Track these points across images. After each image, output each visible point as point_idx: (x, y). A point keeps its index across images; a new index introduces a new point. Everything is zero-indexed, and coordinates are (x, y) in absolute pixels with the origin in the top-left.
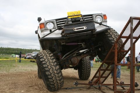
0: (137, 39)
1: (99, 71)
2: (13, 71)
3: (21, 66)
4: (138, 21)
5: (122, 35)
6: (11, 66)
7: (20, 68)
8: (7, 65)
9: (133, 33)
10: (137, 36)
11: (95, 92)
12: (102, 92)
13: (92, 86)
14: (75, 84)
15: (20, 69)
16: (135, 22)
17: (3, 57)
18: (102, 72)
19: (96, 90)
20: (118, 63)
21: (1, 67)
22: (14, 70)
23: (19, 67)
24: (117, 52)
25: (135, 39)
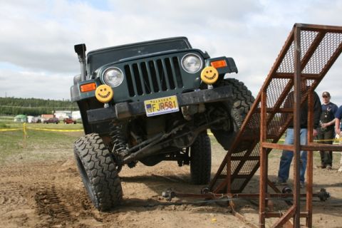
0: (318, 78)
1: (226, 161)
2: (15, 161)
3: (37, 147)
4: (317, 33)
5: (279, 71)
6: (12, 146)
7: (33, 152)
8: (2, 143)
10: (318, 71)
15: (33, 155)
16: (308, 38)
18: (234, 164)
22: (17, 159)
23: (32, 150)
25: (313, 81)
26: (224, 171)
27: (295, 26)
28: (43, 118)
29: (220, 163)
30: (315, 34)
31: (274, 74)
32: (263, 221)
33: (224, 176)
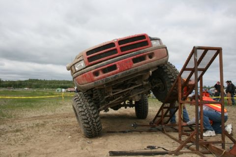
0: (204, 71)
1: (161, 109)
3: (69, 104)
5: (187, 67)
6: (57, 103)
7: (67, 107)
8: (52, 102)
9: (198, 65)
10: (204, 67)
11: (158, 135)
12: (166, 134)
13: (154, 127)
14: (133, 126)
16: (200, 53)
17: (46, 92)
18: (165, 110)
19: (159, 132)
20: (182, 100)
21: (45, 105)
22: (61, 110)
23: (66, 105)
24: (181, 87)
25: (202, 71)
26: (160, 114)
27: (194, 47)
28: (69, 90)
29: (158, 111)
30: (203, 51)
31: (184, 69)
32: (180, 137)
33: (160, 116)
